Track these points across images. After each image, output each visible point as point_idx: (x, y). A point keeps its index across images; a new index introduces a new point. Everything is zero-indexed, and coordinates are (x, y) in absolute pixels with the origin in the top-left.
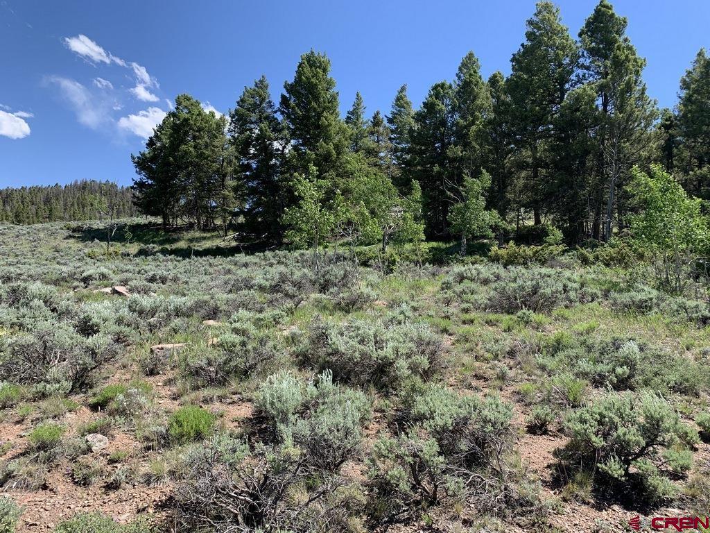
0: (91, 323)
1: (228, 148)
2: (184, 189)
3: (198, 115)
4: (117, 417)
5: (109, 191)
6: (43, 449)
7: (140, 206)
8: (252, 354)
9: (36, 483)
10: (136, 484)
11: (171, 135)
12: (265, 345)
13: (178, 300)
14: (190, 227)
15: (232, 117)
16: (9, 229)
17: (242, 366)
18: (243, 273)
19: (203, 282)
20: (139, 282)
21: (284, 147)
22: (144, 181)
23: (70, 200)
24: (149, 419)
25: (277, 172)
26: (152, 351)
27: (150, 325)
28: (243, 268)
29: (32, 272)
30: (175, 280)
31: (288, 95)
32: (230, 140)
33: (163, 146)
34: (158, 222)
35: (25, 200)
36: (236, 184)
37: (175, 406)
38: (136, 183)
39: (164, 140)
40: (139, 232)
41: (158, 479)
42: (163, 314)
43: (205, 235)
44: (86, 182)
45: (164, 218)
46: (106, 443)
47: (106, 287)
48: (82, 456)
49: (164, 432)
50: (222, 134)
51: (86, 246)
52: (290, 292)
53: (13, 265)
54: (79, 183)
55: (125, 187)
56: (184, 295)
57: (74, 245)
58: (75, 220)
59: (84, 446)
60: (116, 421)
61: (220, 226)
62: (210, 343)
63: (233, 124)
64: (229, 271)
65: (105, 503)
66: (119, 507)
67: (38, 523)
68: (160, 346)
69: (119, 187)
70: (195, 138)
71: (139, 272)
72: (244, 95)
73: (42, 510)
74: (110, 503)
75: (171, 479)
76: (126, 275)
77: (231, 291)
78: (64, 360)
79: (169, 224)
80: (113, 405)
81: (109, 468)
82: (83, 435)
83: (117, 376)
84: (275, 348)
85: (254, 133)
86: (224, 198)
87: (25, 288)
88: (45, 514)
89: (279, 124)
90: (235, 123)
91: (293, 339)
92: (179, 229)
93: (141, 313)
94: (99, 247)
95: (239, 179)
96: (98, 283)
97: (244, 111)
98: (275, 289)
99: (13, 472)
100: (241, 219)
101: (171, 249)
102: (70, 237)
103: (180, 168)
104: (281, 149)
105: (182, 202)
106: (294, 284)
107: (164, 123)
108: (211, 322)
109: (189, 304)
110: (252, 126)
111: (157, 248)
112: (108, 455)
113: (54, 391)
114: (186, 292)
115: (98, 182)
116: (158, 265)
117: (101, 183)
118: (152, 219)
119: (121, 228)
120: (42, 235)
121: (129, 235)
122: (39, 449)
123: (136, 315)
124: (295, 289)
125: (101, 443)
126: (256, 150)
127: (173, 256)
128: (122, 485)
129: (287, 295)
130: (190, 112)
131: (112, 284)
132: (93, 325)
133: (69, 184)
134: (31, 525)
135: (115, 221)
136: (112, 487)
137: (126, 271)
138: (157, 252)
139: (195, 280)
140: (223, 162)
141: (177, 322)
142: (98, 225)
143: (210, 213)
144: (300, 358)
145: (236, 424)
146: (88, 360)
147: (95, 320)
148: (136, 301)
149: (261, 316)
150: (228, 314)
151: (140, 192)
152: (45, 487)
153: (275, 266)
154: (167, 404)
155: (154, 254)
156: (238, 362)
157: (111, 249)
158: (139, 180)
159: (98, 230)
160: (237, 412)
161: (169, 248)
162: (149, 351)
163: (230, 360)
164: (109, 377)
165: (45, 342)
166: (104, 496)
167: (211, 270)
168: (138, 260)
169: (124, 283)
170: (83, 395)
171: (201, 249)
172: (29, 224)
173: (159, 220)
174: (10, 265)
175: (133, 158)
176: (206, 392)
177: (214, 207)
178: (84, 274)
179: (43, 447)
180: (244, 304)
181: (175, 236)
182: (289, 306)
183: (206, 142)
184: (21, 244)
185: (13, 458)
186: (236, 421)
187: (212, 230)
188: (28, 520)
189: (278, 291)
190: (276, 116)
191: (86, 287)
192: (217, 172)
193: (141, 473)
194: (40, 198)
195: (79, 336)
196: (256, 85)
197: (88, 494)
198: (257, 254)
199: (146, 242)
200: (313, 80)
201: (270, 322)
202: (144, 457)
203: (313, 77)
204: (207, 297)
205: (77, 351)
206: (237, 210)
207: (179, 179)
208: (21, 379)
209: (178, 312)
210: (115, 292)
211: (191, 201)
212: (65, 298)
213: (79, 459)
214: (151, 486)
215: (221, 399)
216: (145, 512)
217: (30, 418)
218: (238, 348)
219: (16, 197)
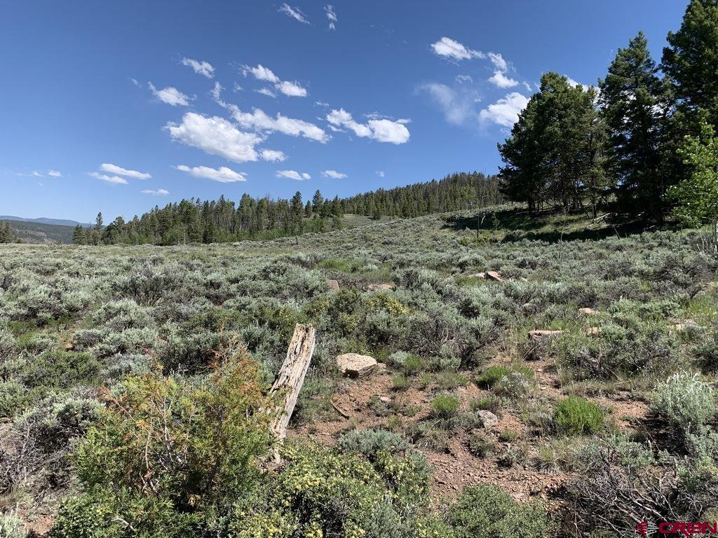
0: (472, 305)
1: (597, 122)
2: (550, 171)
3: (563, 92)
4: (504, 398)
5: (477, 180)
6: (443, 416)
7: (506, 193)
8: (641, 349)
9: (440, 446)
10: (526, 466)
11: (536, 118)
12: (656, 340)
13: (552, 286)
14: (557, 210)
15: (602, 87)
16: (399, 222)
17: (631, 361)
18: (619, 257)
19: (575, 267)
20: (509, 267)
21: (666, 111)
22: (510, 168)
23: (444, 193)
24: (533, 404)
25: (657, 141)
26: (529, 336)
27: (525, 309)
28: (618, 252)
29: (420, 259)
30: (545, 265)
31: (672, 48)
32: (599, 113)
33: (529, 130)
34: (524, 208)
35: (409, 197)
36: (606, 159)
37: (557, 394)
38: (501, 172)
39: (529, 125)
40: (506, 219)
41: (548, 466)
42: (538, 300)
43: (572, 218)
44: (457, 175)
45: (530, 204)
46: (495, 421)
47: (480, 272)
48: (475, 429)
49: (551, 419)
50: (591, 108)
51: (458, 234)
52: (681, 279)
53: (403, 253)
54: (451, 176)
55: (491, 176)
56: (556, 281)
57: (449, 234)
58: (448, 211)
59: (476, 421)
60: (503, 401)
61: (589, 207)
62: (590, 332)
63: (603, 95)
64: (601, 256)
65: (500, 478)
66: (512, 485)
67: (445, 482)
68: (538, 332)
69: (486, 177)
70: (560, 117)
71: (508, 258)
72: (617, 60)
73: (447, 471)
74: (504, 479)
75: (561, 469)
76: (496, 261)
77: (606, 278)
78: (452, 338)
79: (534, 209)
80: (498, 386)
81: (500, 445)
82: (475, 410)
83: (499, 357)
84: (670, 345)
85: (628, 100)
86: (592, 177)
87: (417, 273)
88: (449, 475)
89: (660, 83)
90: (605, 93)
91: (690, 335)
92: (545, 213)
93: (516, 297)
94: (469, 235)
95: (609, 154)
96: (472, 268)
97: (617, 77)
98: (661, 275)
99: (422, 432)
100: (613, 198)
101: (538, 234)
102: (445, 227)
103: (546, 151)
104: (662, 113)
105: (548, 185)
106: (686, 270)
107: (528, 107)
108: (588, 310)
109: (563, 290)
110: (626, 92)
111: (523, 233)
112: (498, 433)
113: (447, 365)
114: (557, 278)
115: (467, 174)
116: (526, 251)
117: (469, 175)
118: (517, 205)
119: (489, 215)
120: (423, 226)
121: (496, 222)
122: (441, 416)
123: (511, 299)
124: (688, 275)
125: (492, 421)
126: (631, 119)
127: (539, 241)
128: (514, 464)
129: (677, 282)
130: (555, 91)
131: (486, 269)
132: (473, 308)
133: (443, 178)
134: (439, 483)
135: (483, 209)
136: (504, 464)
137: (495, 257)
138: (524, 237)
139: (565, 265)
140: (591, 138)
141: (552, 308)
142: (468, 214)
143: (578, 194)
144: (702, 358)
145: (628, 423)
146: (474, 340)
147: (475, 303)
148: (510, 286)
149: (647, 306)
150: (607, 303)
151: (507, 179)
152: (447, 451)
153: (655, 249)
154: (549, 391)
155: (521, 239)
156: (626, 356)
157: (481, 236)
158: (505, 168)
159: (468, 219)
160: (628, 411)
161: (535, 233)
162: (527, 336)
163: (616, 354)
164: (491, 358)
165: (437, 321)
166: (498, 471)
167: (580, 254)
168: (505, 246)
169: (496, 268)
170: (470, 372)
171: (568, 233)
172: (413, 217)
173: (525, 205)
174: (401, 253)
175: (499, 146)
176: (590, 384)
177: (582, 187)
178: (460, 260)
179: (444, 415)
180: (624, 292)
181: (541, 220)
182: (682, 296)
183: (573, 120)
184: (409, 235)
185: (421, 420)
186: (627, 420)
187: (579, 211)
188: (437, 478)
189: (665, 279)
190: (655, 75)
191: (462, 272)
192: (586, 149)
193: (531, 456)
194: (420, 194)
195: (462, 317)
196: (631, 45)
197: (484, 466)
198: (633, 236)
199: (513, 228)
200: (707, 23)
201: (659, 314)
202: (531, 441)
203: (707, 18)
204: (582, 284)
205: (463, 331)
206: (607, 188)
207: (544, 162)
208: (420, 352)
209: (552, 298)
210: (488, 277)
211: (557, 183)
212: (448, 282)
213: (474, 431)
214: (541, 471)
215: (607, 393)
216: (538, 496)
217: (430, 387)
218: (625, 341)
219: (403, 195)
